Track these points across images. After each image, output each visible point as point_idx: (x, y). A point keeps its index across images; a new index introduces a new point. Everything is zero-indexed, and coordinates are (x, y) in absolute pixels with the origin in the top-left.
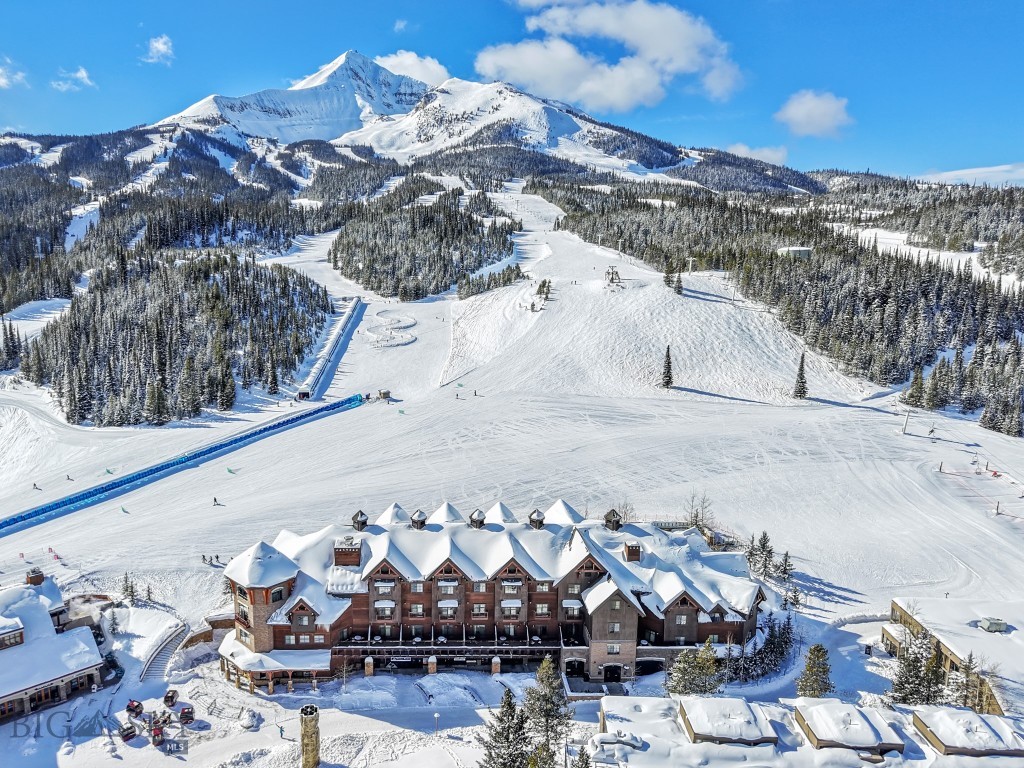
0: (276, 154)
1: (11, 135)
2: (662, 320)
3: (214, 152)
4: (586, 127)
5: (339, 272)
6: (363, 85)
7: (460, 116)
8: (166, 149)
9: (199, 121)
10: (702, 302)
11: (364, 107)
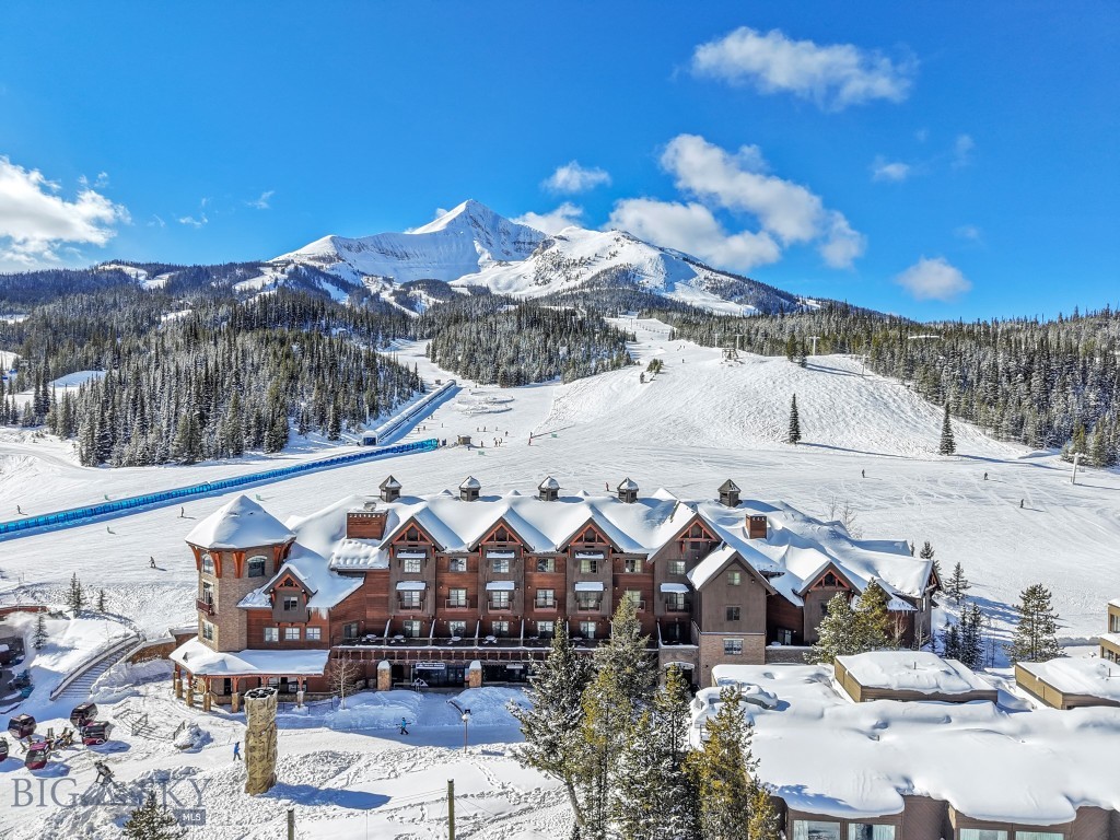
0: (391, 291)
1: (118, 263)
2: (786, 388)
3: (327, 286)
4: (702, 274)
5: (436, 365)
6: (482, 233)
7: (577, 262)
8: (277, 279)
9: (314, 259)
10: (829, 375)
11: (482, 253)
